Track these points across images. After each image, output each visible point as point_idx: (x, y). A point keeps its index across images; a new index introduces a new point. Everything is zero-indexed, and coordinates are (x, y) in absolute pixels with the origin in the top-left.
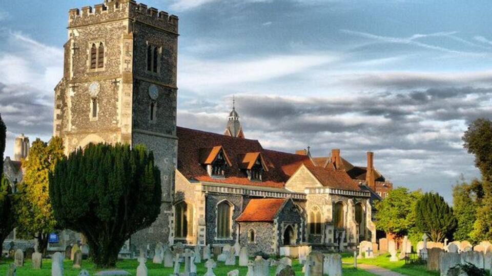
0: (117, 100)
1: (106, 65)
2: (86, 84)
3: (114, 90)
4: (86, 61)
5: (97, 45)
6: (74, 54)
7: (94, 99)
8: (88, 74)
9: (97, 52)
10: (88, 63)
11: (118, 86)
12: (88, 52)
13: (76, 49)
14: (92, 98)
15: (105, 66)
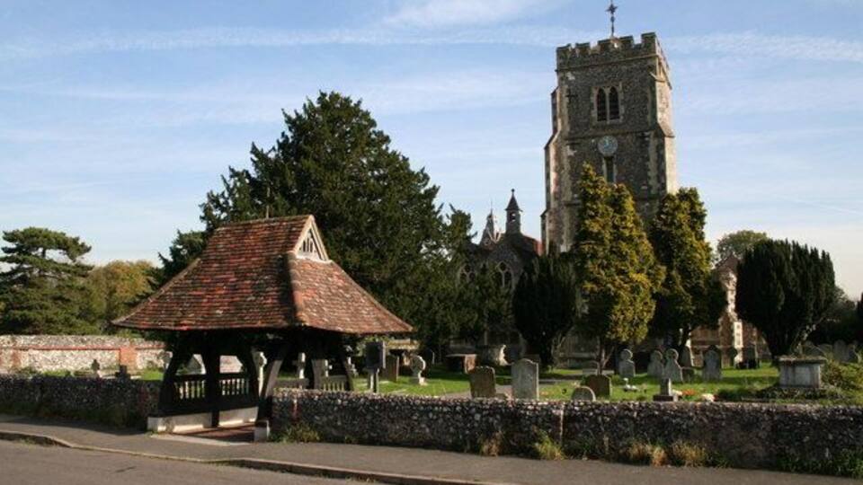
0: (648, 159)
1: (623, 115)
2: (593, 141)
3: (641, 147)
4: (590, 111)
5: (607, 91)
6: (570, 103)
7: (609, 159)
8: (594, 127)
9: (608, 100)
10: (594, 113)
11: (648, 142)
12: (594, 99)
13: (573, 96)
14: (605, 158)
15: (622, 117)
